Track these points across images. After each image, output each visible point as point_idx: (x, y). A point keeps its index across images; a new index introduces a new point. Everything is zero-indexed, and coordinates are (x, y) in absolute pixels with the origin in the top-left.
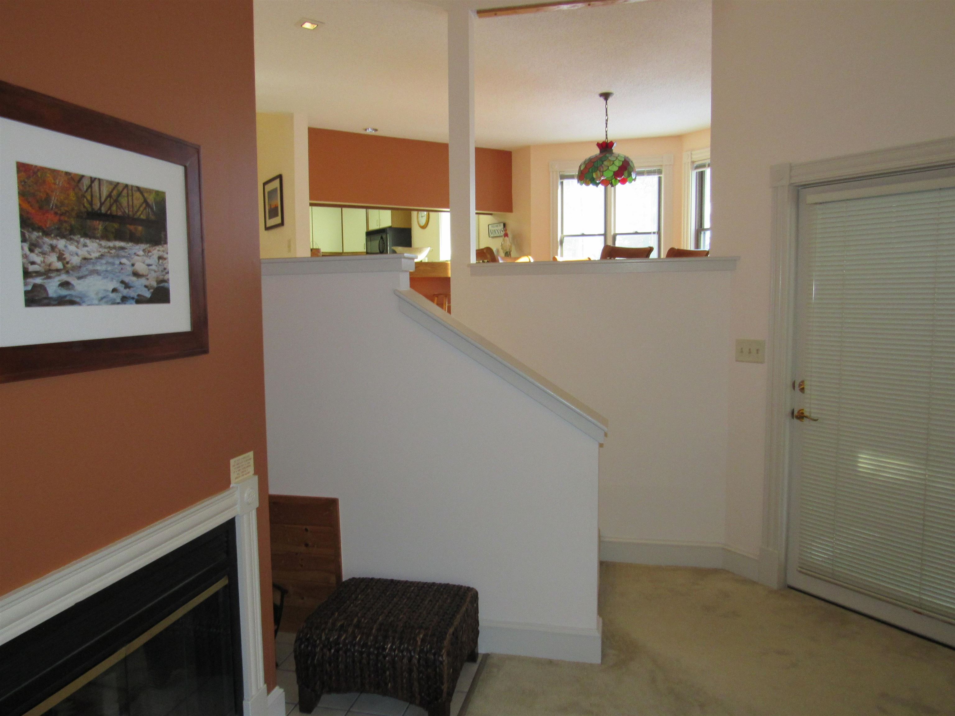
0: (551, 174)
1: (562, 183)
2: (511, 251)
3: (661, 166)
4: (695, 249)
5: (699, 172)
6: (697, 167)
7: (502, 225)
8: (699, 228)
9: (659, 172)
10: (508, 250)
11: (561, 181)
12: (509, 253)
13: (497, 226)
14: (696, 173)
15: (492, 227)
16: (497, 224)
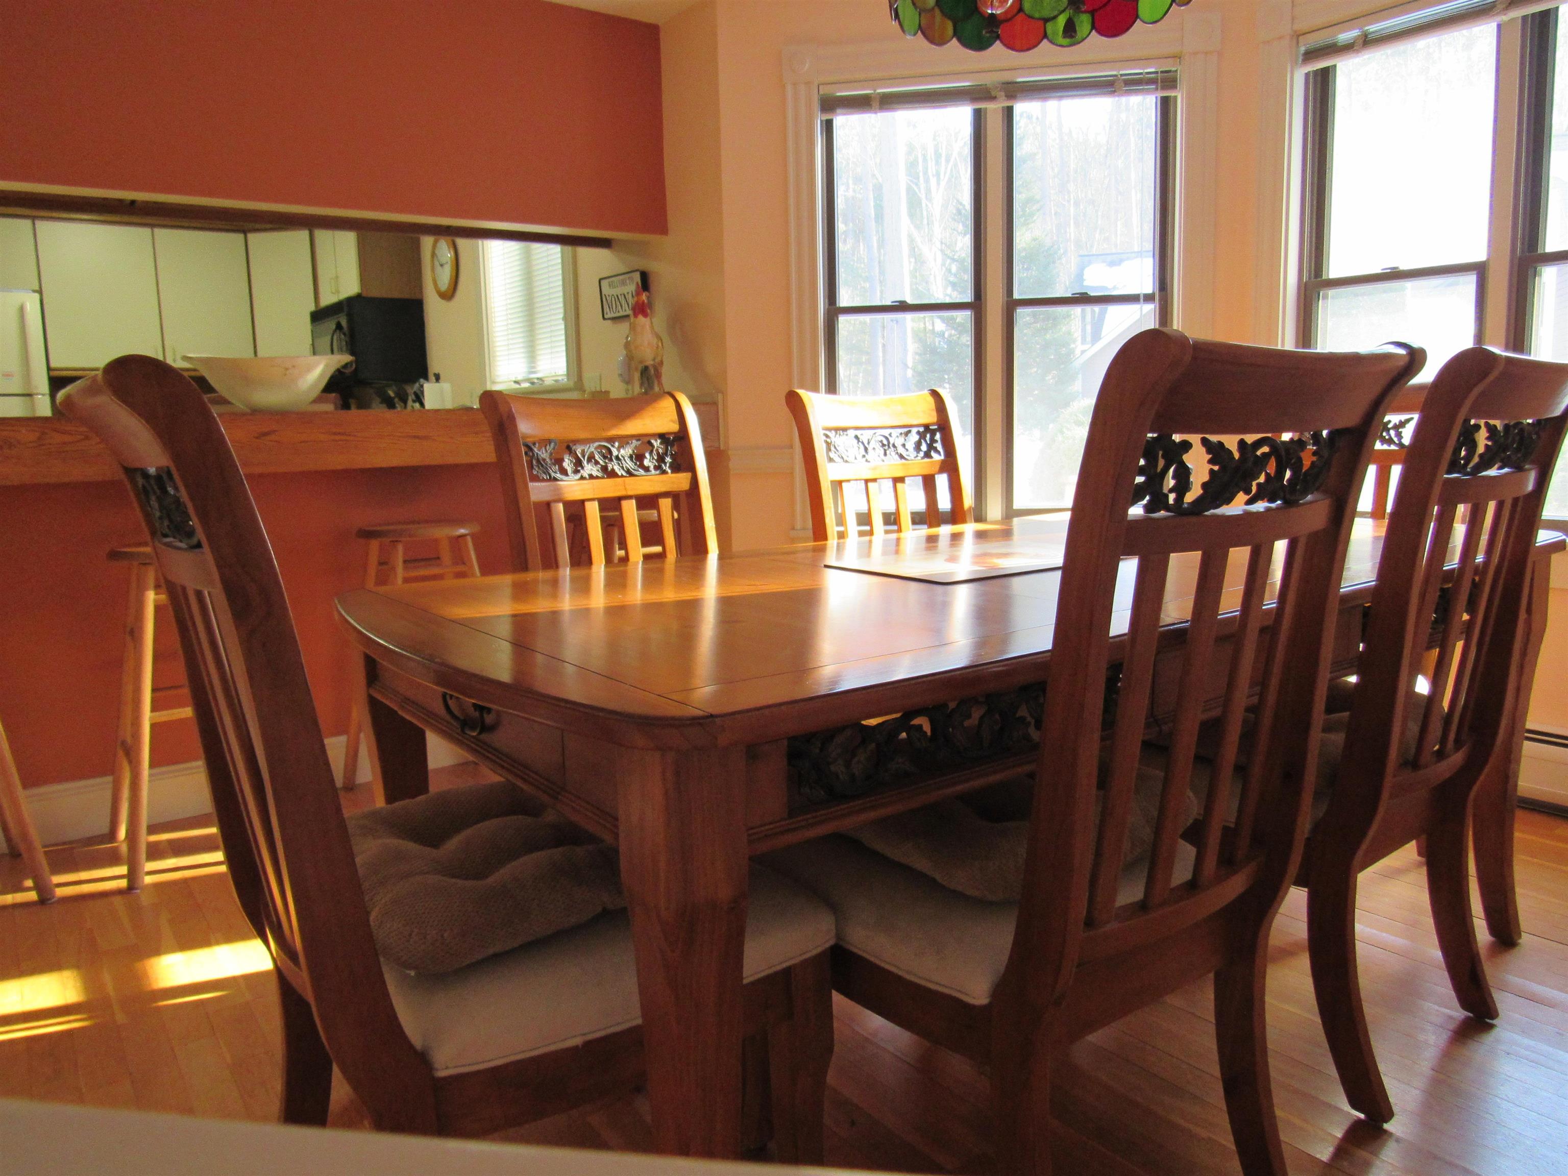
0: (789, 89)
1: (828, 126)
2: (661, 363)
3: (1178, 57)
4: (1297, 347)
5: (1316, 73)
6: (1310, 55)
7: (637, 277)
8: (1310, 278)
9: (1168, 81)
10: (649, 363)
11: (827, 117)
12: (652, 372)
13: (623, 283)
14: (1307, 75)
15: (610, 285)
16: (621, 277)
